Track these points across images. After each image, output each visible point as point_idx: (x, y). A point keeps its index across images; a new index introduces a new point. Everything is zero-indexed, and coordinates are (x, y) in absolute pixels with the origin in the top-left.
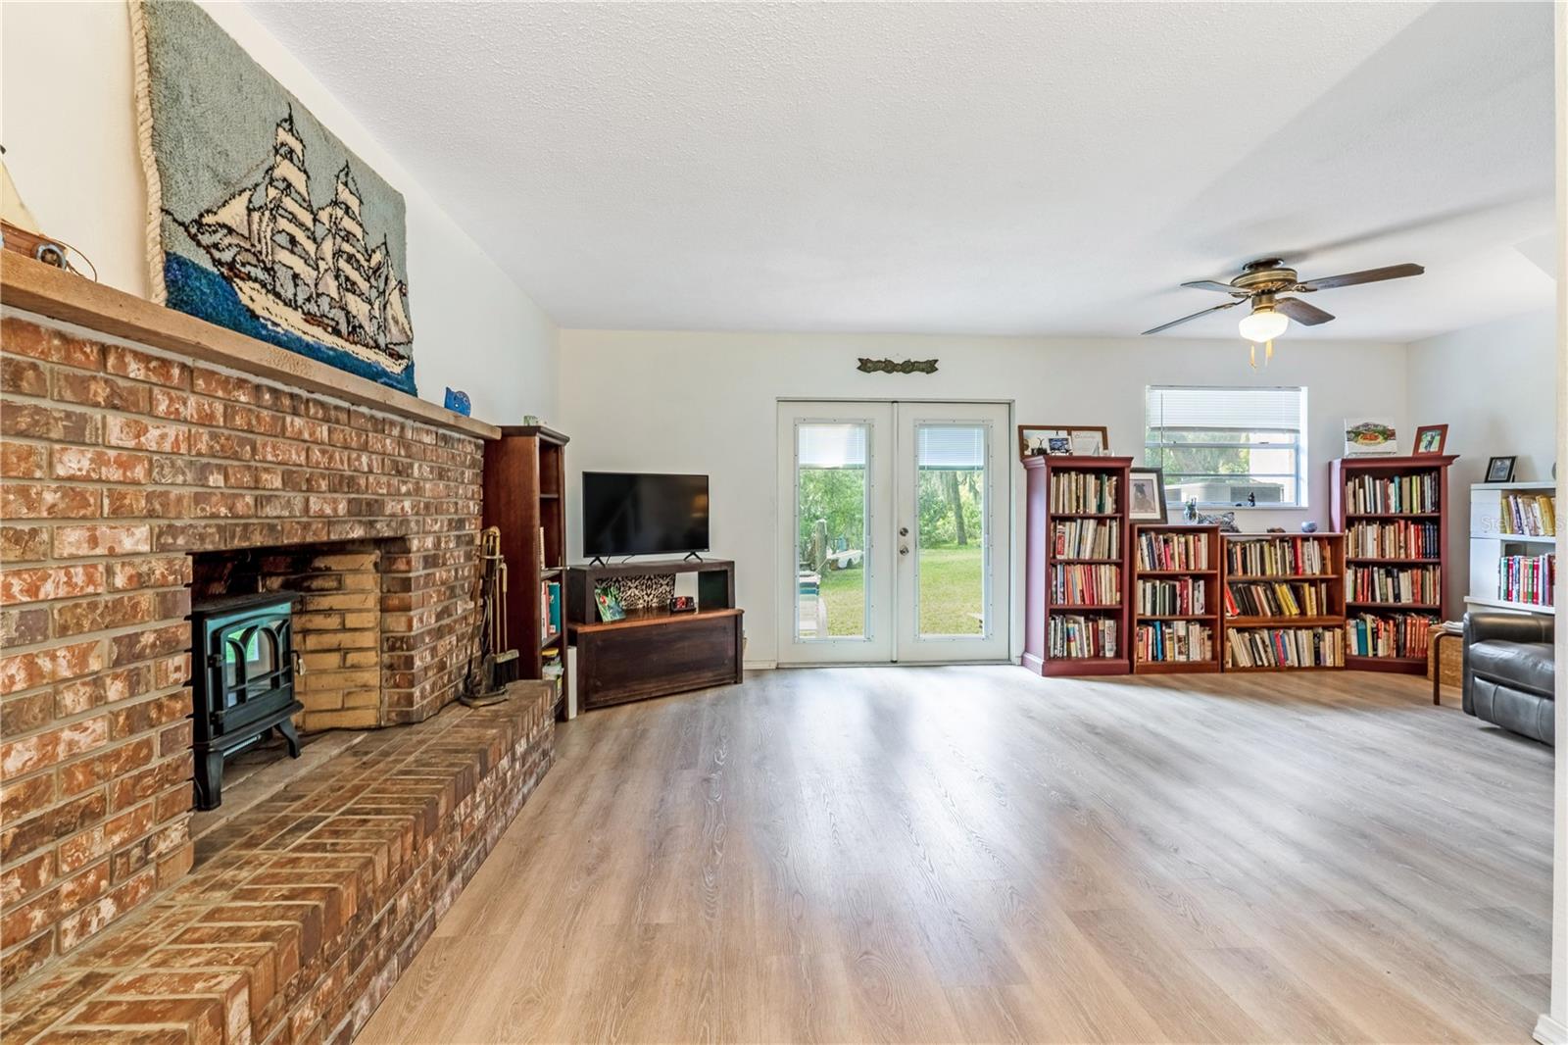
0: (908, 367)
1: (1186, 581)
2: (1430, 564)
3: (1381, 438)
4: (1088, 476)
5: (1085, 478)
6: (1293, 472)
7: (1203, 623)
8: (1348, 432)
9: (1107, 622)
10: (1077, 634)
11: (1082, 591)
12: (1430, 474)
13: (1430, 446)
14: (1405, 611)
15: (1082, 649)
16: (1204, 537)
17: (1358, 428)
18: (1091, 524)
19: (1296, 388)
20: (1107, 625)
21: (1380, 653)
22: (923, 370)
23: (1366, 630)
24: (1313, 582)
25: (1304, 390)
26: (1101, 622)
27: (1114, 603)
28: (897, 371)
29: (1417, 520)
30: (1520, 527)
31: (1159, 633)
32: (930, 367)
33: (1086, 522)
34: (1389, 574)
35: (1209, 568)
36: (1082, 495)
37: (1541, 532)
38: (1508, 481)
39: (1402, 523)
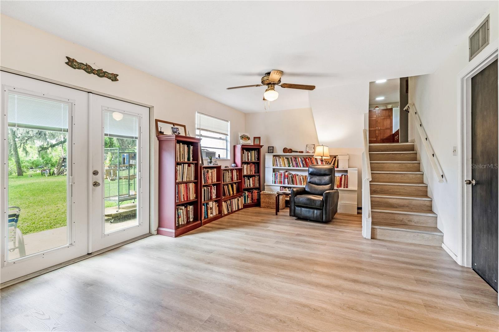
0: (101, 74)
1: (211, 186)
2: (256, 175)
3: (247, 139)
4: (185, 145)
5: (184, 146)
6: (226, 148)
7: (216, 201)
8: (240, 137)
9: (190, 207)
10: (182, 214)
11: (184, 195)
12: (256, 150)
13: (257, 142)
14: (252, 189)
15: (184, 220)
16: (215, 169)
17: (242, 136)
18: (186, 166)
19: (227, 121)
20: (191, 208)
21: (249, 202)
22: (110, 78)
23: (246, 196)
24: (235, 183)
25: (229, 122)
26: (188, 207)
27: (194, 198)
28: (94, 74)
29: (254, 163)
30: (277, 165)
31: (206, 207)
32: (114, 78)
33: (185, 165)
34: (249, 179)
35: (217, 181)
36: (183, 154)
37: (282, 166)
38: (273, 153)
39: (251, 164)
